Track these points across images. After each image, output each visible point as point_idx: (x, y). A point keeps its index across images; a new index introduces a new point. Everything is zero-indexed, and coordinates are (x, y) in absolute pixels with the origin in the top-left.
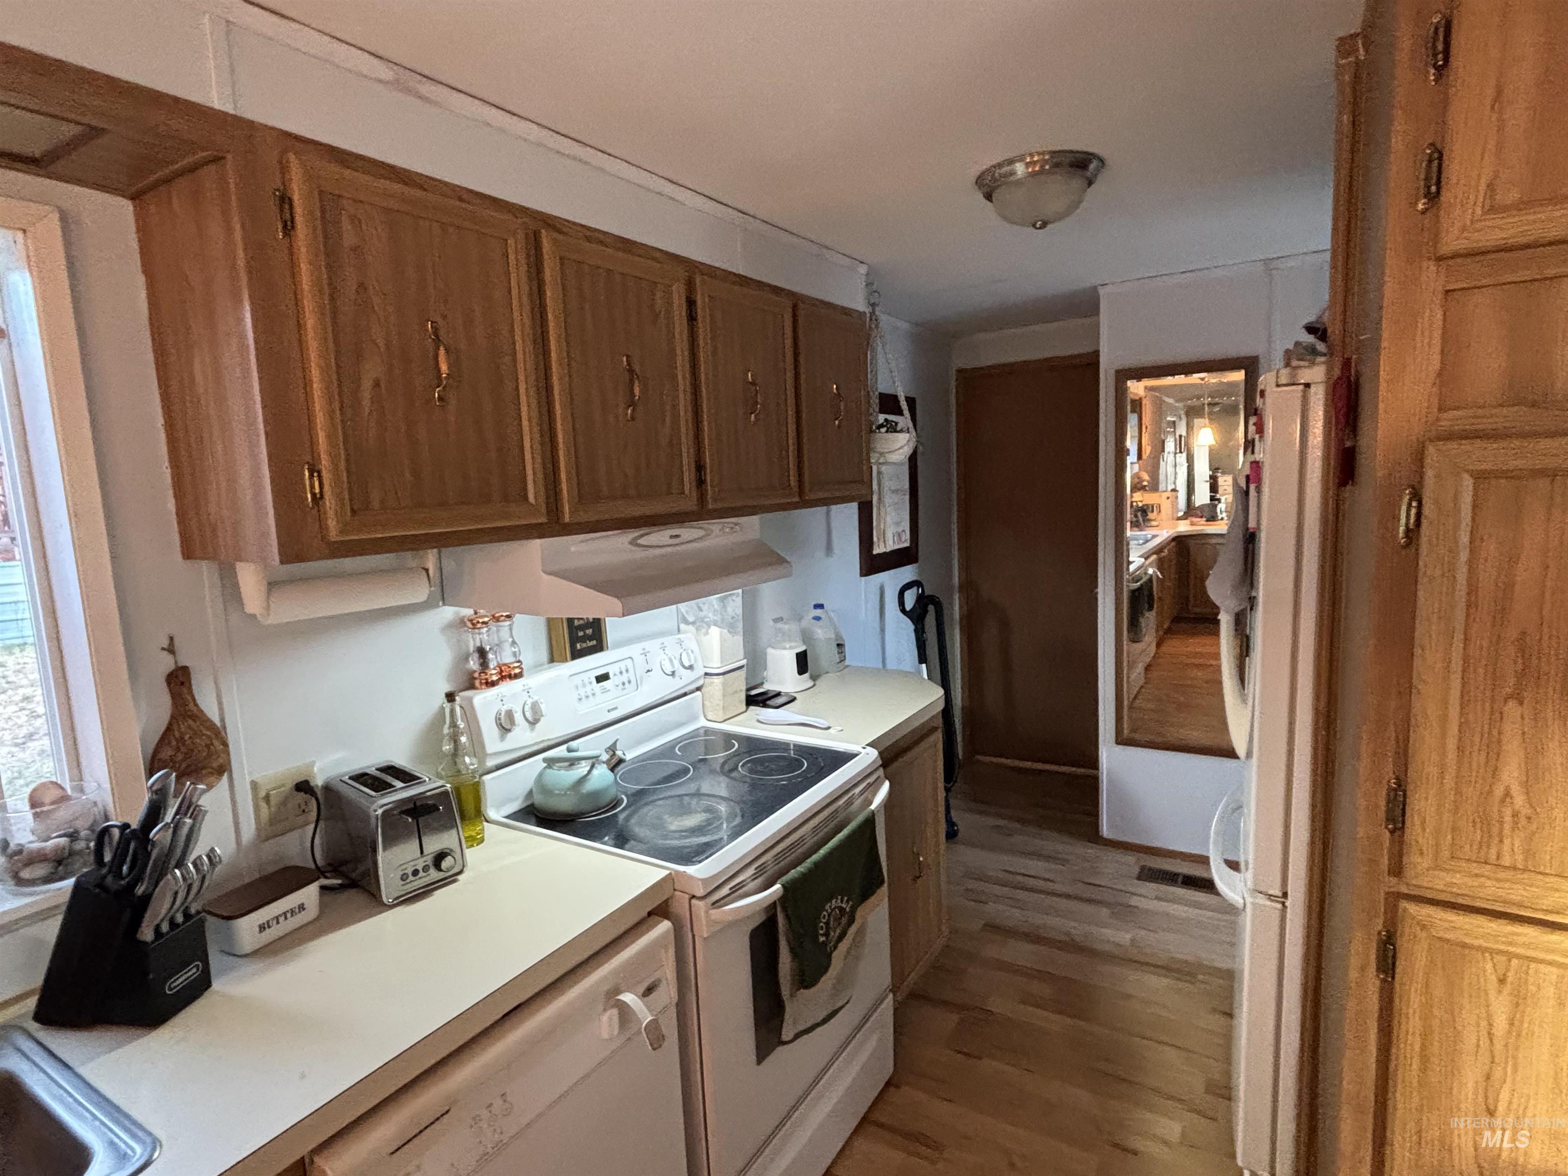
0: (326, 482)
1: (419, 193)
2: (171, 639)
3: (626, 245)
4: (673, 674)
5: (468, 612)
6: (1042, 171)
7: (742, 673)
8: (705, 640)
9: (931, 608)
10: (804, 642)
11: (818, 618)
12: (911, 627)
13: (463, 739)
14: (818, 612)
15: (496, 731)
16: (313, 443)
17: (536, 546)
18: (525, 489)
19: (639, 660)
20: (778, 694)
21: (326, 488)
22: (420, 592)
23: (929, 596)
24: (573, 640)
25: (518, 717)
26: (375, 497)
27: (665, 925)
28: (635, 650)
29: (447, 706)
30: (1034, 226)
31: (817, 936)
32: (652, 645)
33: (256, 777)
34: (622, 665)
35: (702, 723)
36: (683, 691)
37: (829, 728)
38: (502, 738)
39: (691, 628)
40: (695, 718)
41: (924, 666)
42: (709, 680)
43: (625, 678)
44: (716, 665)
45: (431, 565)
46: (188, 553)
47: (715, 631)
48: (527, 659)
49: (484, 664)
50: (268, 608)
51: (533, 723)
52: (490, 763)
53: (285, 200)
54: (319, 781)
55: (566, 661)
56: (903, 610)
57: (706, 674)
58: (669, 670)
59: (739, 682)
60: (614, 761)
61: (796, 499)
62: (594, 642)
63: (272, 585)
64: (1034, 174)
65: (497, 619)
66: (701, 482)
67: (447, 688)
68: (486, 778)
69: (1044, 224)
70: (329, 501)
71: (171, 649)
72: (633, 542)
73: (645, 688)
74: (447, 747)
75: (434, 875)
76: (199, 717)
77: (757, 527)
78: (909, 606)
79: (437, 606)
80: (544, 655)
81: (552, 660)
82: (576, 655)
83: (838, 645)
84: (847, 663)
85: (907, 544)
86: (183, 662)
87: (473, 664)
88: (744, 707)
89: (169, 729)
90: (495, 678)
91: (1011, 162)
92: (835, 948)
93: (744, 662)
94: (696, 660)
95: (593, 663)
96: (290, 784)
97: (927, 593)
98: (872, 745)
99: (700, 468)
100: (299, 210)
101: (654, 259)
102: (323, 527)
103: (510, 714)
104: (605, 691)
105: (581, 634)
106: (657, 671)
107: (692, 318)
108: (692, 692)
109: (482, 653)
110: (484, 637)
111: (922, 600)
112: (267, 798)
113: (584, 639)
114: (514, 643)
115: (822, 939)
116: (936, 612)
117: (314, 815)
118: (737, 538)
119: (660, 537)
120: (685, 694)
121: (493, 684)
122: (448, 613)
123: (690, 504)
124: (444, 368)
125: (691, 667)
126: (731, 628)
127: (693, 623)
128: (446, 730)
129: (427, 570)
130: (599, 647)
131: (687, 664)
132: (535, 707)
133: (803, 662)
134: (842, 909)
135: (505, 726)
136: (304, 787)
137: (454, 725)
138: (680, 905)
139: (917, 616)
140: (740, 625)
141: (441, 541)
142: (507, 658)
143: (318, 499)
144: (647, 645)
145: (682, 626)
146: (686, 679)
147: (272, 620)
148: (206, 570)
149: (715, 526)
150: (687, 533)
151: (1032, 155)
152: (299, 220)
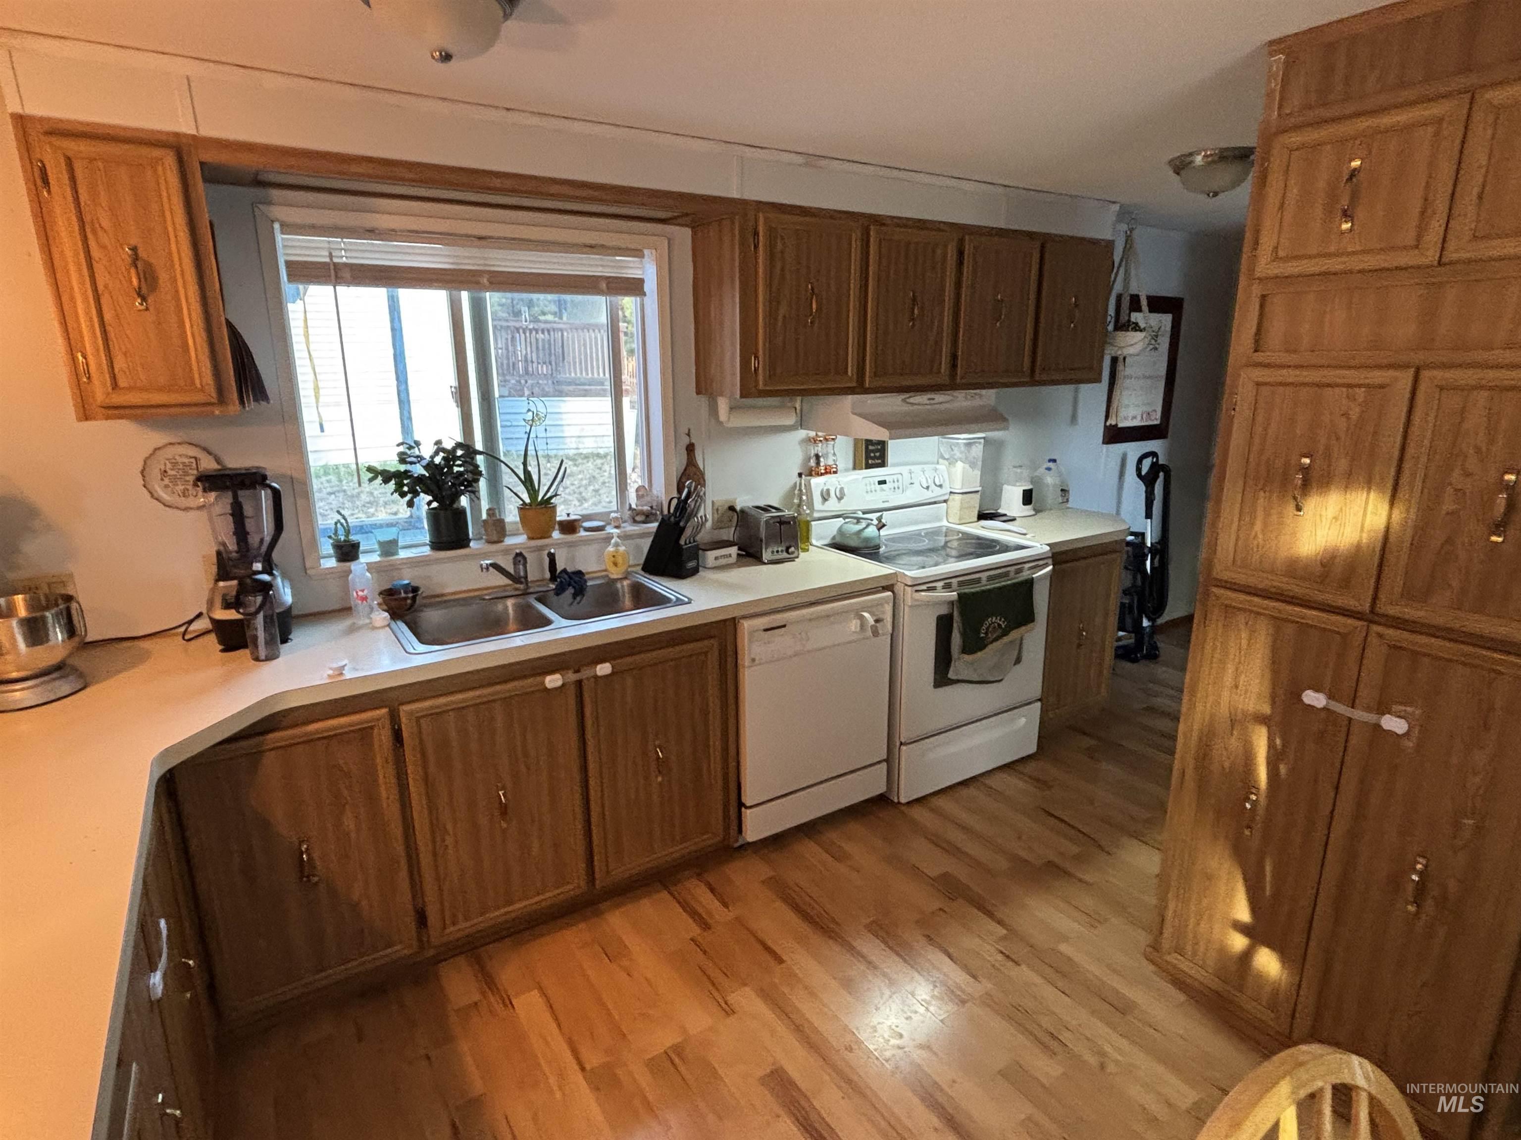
0: (761, 363)
1: (813, 220)
2: (689, 430)
3: (921, 224)
4: (928, 488)
5: (812, 434)
6: (1213, 162)
7: (978, 496)
8: (953, 470)
9: (1161, 474)
10: (1032, 482)
11: (1049, 469)
12: (1143, 488)
13: (804, 498)
14: (1051, 465)
15: (820, 499)
16: (757, 344)
17: (849, 399)
18: (847, 368)
19: (906, 475)
20: (1005, 515)
21: (761, 366)
22: (790, 420)
23: (1162, 465)
24: (868, 457)
25: (832, 494)
26: (779, 371)
27: (890, 593)
28: (905, 470)
29: (798, 479)
30: (1208, 195)
31: (979, 633)
32: (916, 468)
33: (715, 499)
34: (895, 477)
35: (945, 523)
36: (933, 500)
37: (1025, 534)
38: (823, 503)
39: (946, 462)
40: (940, 520)
41: (1149, 520)
42: (953, 496)
43: (896, 485)
44: (958, 488)
45: (798, 406)
46: (698, 392)
47: (960, 465)
48: (841, 466)
49: (818, 463)
50: (729, 418)
51: (840, 499)
52: (816, 515)
53: (756, 234)
54: (738, 508)
55: (861, 469)
56: (1139, 475)
57: (951, 492)
58: (925, 485)
59: (975, 502)
60: (880, 525)
61: (1027, 379)
62: (880, 461)
63: (732, 409)
64: (1209, 163)
65: (826, 440)
66: (954, 366)
67: (799, 471)
68: (813, 523)
69: (1216, 194)
70: (760, 371)
71: (689, 435)
72: (904, 400)
73: (908, 493)
74: (796, 501)
75: (785, 555)
76: (696, 466)
77: (993, 397)
78: (1144, 471)
79: (797, 429)
80: (851, 465)
81: (854, 468)
82: (868, 466)
83: (1062, 490)
84: (1069, 505)
85: (1157, 422)
86: (693, 441)
87: (813, 463)
88: (976, 519)
89: (685, 470)
90: (823, 471)
91: (1191, 154)
92: (992, 642)
93: (979, 489)
94: (944, 481)
95: (878, 473)
96: (726, 506)
97: (1161, 462)
98: (1048, 545)
99: (954, 357)
100: (761, 238)
101: (940, 230)
102: (757, 381)
103: (828, 491)
104: (883, 490)
105: (872, 455)
106: (917, 485)
107: (960, 263)
108: (939, 502)
109: (817, 457)
110: (819, 449)
111: (1156, 468)
112: (717, 510)
113: (872, 458)
114: (834, 454)
115: (982, 635)
116: (1165, 478)
117: (734, 524)
118: (977, 402)
119: (921, 399)
120: (935, 503)
121: (822, 474)
122: (802, 434)
123: (944, 379)
124: (814, 306)
125: (941, 486)
126: (973, 465)
127: (947, 459)
128: (796, 492)
129: (796, 409)
130: (883, 464)
131: (938, 483)
132: (842, 489)
133: (1028, 498)
134: (999, 625)
135: (825, 497)
136: (732, 508)
137: (800, 490)
138: (899, 588)
139: (1149, 480)
140: (980, 463)
141: (803, 393)
142: (830, 462)
143: (756, 370)
144: (913, 468)
145: (941, 461)
146: (935, 493)
147: (730, 425)
148: (703, 400)
149: (960, 394)
150: (939, 397)
151: (1205, 151)
152: (761, 244)
